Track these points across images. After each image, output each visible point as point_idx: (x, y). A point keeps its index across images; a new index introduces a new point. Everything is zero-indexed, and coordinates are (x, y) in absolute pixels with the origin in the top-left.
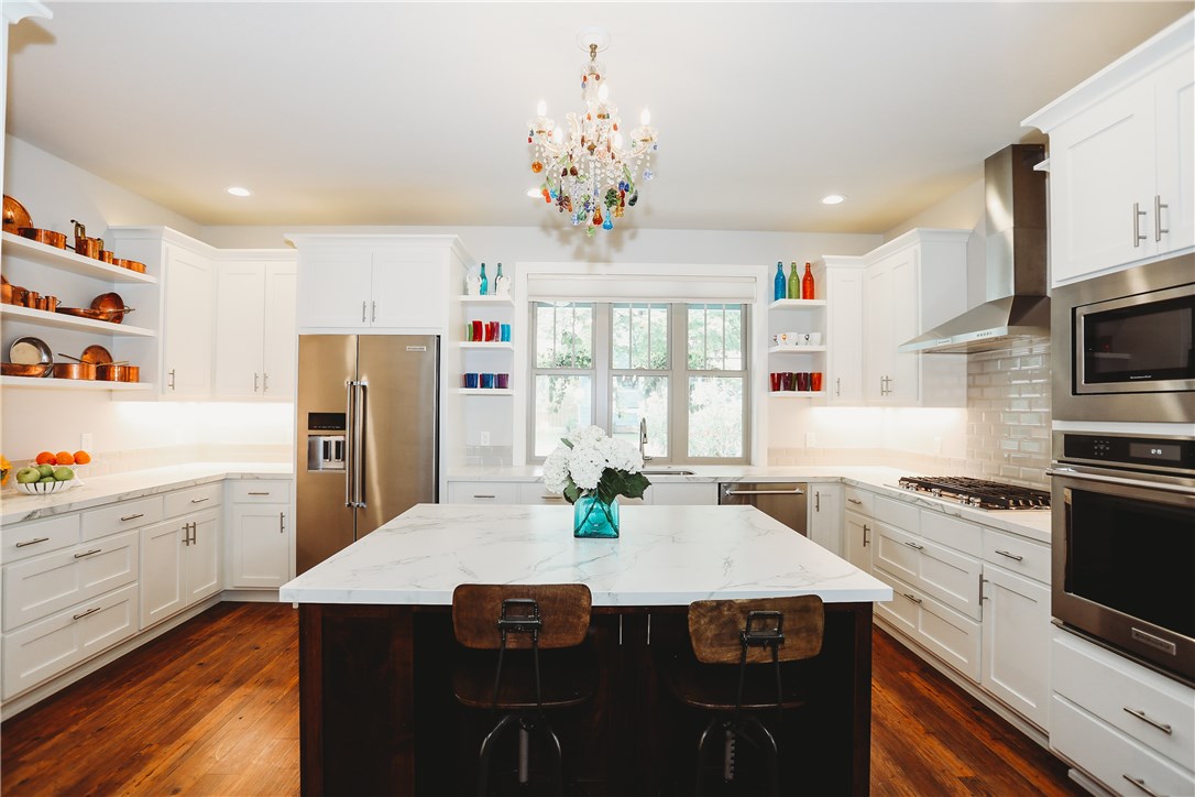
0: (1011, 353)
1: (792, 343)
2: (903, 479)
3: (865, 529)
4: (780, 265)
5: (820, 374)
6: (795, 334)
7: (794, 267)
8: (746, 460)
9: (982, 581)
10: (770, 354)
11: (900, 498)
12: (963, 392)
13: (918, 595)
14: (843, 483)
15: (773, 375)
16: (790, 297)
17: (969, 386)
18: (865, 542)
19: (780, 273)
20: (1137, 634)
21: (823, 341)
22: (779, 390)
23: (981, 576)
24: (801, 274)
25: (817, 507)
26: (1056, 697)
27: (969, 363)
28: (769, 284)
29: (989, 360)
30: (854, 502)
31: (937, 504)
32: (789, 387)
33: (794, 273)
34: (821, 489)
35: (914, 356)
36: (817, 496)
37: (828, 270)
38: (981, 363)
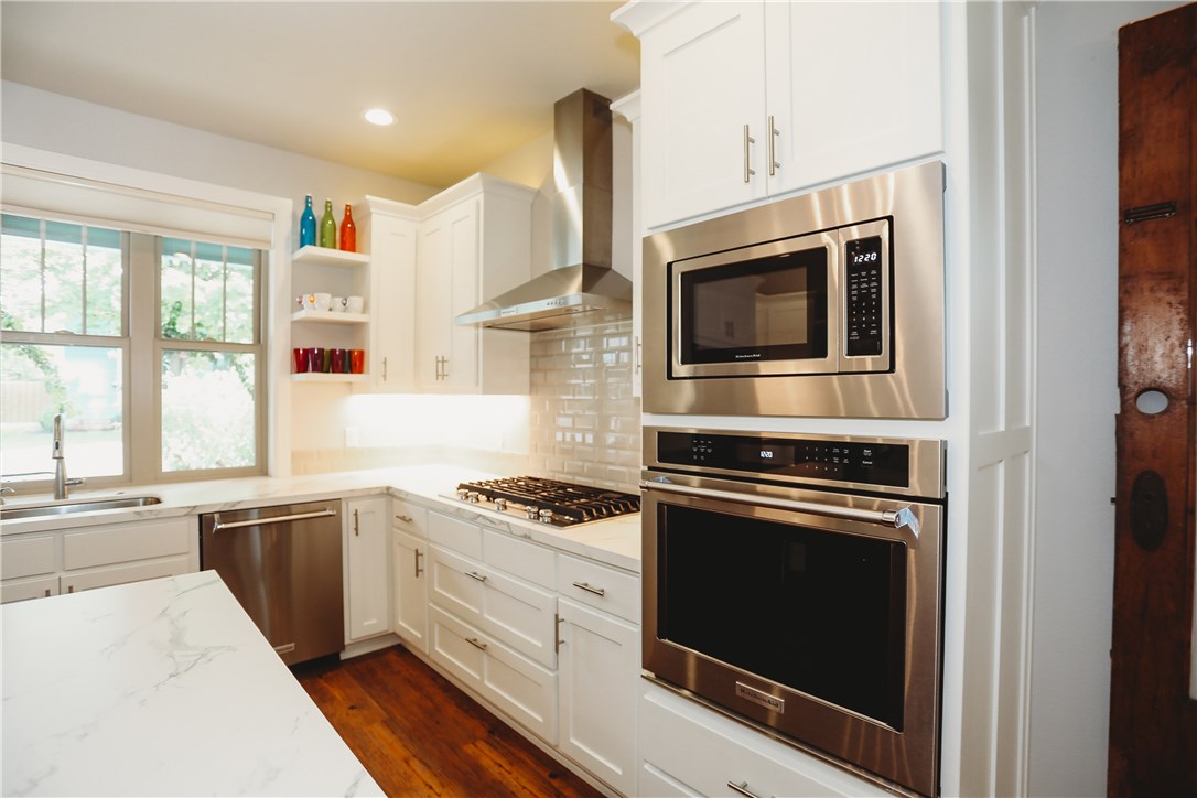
0: (575, 332)
1: (321, 307)
2: (462, 486)
3: (417, 554)
4: (308, 200)
5: (361, 354)
6: (328, 296)
7: (328, 206)
8: (261, 469)
9: (557, 621)
10: (294, 323)
11: (458, 513)
12: (525, 377)
13: (483, 638)
14: (389, 494)
15: (297, 351)
16: (322, 245)
17: (532, 371)
18: (417, 571)
19: (308, 212)
20: (743, 690)
21: (365, 309)
22: (305, 370)
23: (557, 616)
24: (339, 218)
25: (356, 529)
26: (647, 767)
27: (532, 343)
28: (294, 227)
29: (553, 340)
30: (403, 518)
31: (502, 522)
32: (318, 368)
33: (329, 214)
34: (360, 506)
35: (472, 331)
36: (356, 514)
37: (373, 215)
38: (545, 343)
